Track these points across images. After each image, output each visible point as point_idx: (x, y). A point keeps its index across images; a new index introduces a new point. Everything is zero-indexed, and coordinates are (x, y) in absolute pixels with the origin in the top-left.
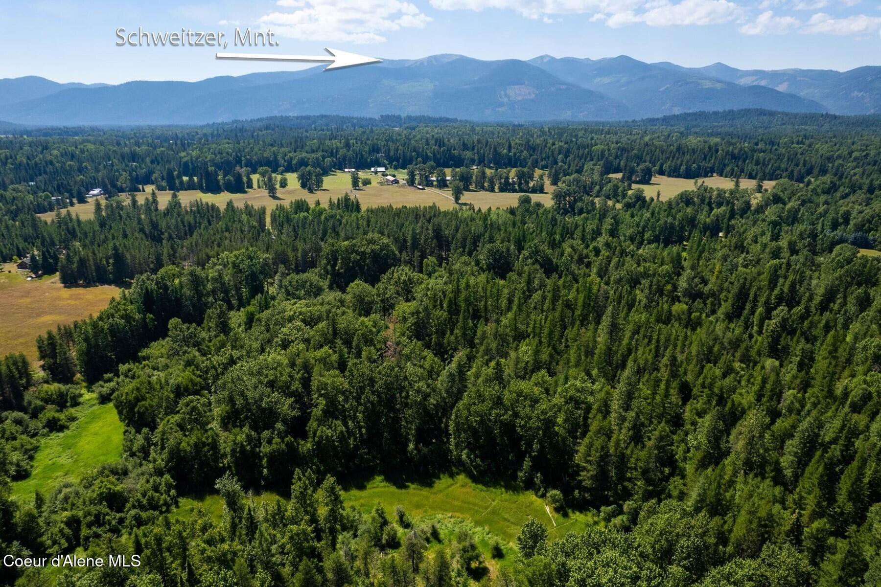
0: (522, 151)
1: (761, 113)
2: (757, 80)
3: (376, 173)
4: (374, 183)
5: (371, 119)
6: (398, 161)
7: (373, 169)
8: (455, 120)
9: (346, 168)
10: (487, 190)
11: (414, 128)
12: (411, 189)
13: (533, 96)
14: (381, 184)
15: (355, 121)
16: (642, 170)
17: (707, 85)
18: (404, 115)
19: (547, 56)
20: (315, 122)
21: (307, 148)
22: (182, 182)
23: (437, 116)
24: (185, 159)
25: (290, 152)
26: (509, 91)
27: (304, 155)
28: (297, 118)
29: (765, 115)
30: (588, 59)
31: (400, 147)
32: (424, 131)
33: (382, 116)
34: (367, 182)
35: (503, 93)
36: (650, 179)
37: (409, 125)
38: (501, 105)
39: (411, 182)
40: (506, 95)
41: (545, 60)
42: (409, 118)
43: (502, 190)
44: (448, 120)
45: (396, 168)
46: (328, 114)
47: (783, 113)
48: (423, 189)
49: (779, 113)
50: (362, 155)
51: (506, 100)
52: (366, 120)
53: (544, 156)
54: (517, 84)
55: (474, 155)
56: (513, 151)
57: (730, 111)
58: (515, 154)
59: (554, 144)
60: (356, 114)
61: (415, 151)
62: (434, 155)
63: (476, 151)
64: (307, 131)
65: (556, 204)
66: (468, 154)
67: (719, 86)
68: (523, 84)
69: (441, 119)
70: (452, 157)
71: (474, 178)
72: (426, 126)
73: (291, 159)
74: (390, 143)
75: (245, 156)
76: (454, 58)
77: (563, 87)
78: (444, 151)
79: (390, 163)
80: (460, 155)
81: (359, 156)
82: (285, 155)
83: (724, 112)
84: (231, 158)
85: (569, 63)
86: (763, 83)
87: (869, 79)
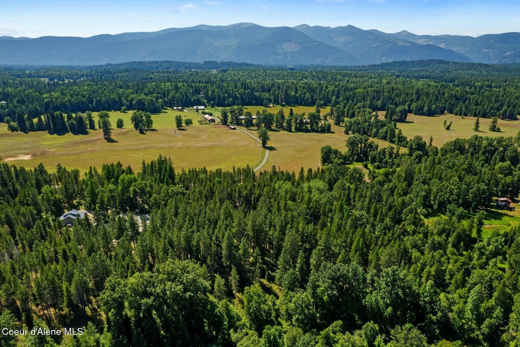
0: (305, 94)
1: (440, 62)
2: (427, 41)
3: (197, 110)
4: (195, 123)
5: (197, 64)
6: (214, 101)
7: (195, 107)
8: (252, 65)
9: (174, 106)
10: (285, 130)
11: (225, 71)
12: (224, 128)
13: (298, 49)
14: (200, 122)
15: (187, 65)
16: (401, 112)
17: (401, 44)
18: (219, 61)
19: (305, 25)
20: (161, 66)
21: (146, 90)
22: (32, 124)
23: (240, 62)
24: (46, 100)
25: (132, 93)
26: (284, 46)
27: (143, 96)
28: (150, 62)
29: (443, 63)
30: (329, 27)
31: (216, 90)
32: (232, 74)
33: (205, 62)
34: (189, 122)
35: (279, 47)
36: (405, 118)
37: (222, 69)
38: (279, 54)
39: (224, 122)
40: (282, 48)
41: (304, 27)
42: (223, 63)
43: (298, 130)
44: (247, 65)
45: (213, 106)
46: (170, 60)
47: (453, 63)
48: (234, 129)
49: (451, 62)
50: (187, 96)
51: (282, 51)
52: (195, 64)
53: (321, 96)
54: (288, 42)
55: (270, 95)
56: (299, 93)
57: (421, 61)
58: (300, 95)
59: (327, 88)
60: (188, 60)
61: (227, 92)
62: (241, 96)
63: (271, 92)
64: (152, 73)
65: (350, 150)
66: (266, 95)
67: (407, 44)
68: (291, 41)
69: (243, 64)
70: (255, 98)
71: (274, 118)
72: (234, 70)
73: (132, 99)
74: (209, 85)
75: (96, 98)
76: (249, 25)
77: (315, 44)
78: (248, 93)
79: (209, 102)
80: (260, 96)
81: (185, 97)
82: (128, 96)
83: (418, 61)
84: (84, 100)
85: (318, 29)
86: (431, 43)
87: (492, 42)
